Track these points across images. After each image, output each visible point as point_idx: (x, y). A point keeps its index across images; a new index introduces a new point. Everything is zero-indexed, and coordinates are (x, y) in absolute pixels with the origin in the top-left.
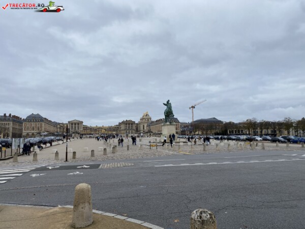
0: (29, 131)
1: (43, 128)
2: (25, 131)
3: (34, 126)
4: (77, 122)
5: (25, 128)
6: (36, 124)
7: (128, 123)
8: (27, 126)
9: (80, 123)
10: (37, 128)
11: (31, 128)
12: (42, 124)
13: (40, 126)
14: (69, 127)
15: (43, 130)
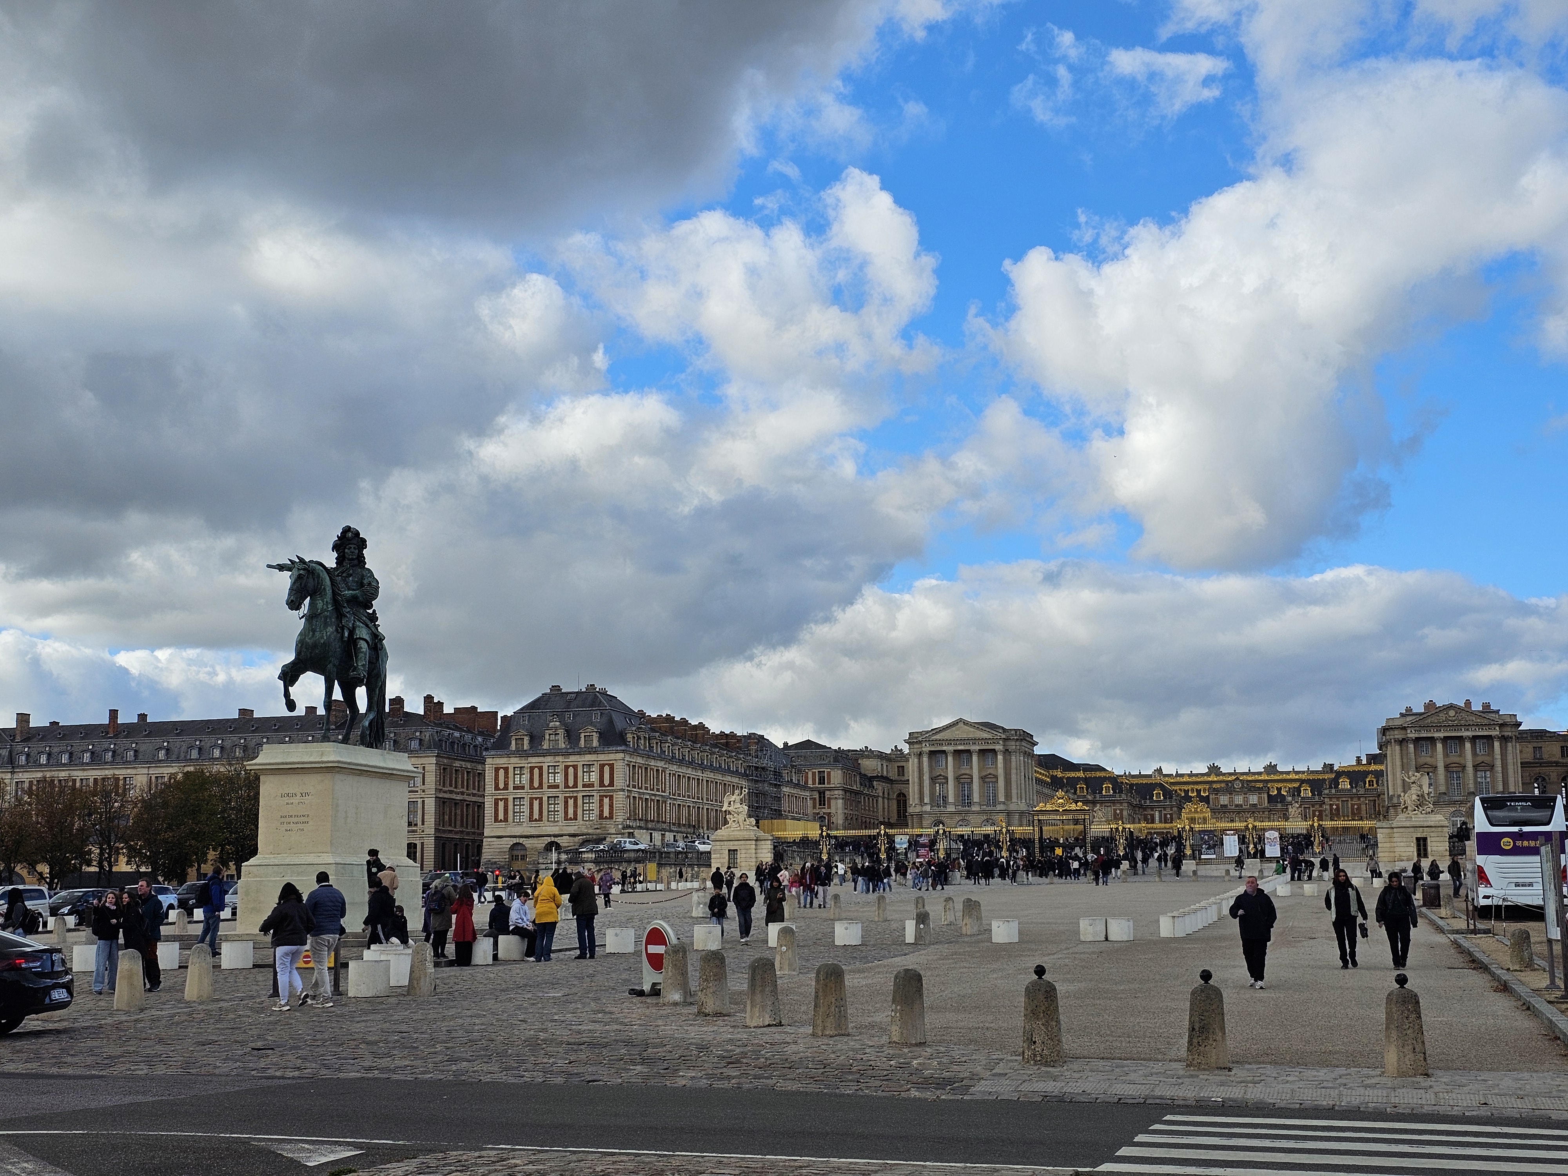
0: (525, 828)
1: (621, 802)
2: (499, 828)
3: (562, 786)
4: (975, 740)
5: (501, 804)
6: (575, 767)
7: (1441, 735)
8: (511, 786)
9: (999, 747)
10: (580, 802)
11: (541, 805)
12: (612, 767)
13: (597, 784)
14: (916, 780)
15: (620, 817)
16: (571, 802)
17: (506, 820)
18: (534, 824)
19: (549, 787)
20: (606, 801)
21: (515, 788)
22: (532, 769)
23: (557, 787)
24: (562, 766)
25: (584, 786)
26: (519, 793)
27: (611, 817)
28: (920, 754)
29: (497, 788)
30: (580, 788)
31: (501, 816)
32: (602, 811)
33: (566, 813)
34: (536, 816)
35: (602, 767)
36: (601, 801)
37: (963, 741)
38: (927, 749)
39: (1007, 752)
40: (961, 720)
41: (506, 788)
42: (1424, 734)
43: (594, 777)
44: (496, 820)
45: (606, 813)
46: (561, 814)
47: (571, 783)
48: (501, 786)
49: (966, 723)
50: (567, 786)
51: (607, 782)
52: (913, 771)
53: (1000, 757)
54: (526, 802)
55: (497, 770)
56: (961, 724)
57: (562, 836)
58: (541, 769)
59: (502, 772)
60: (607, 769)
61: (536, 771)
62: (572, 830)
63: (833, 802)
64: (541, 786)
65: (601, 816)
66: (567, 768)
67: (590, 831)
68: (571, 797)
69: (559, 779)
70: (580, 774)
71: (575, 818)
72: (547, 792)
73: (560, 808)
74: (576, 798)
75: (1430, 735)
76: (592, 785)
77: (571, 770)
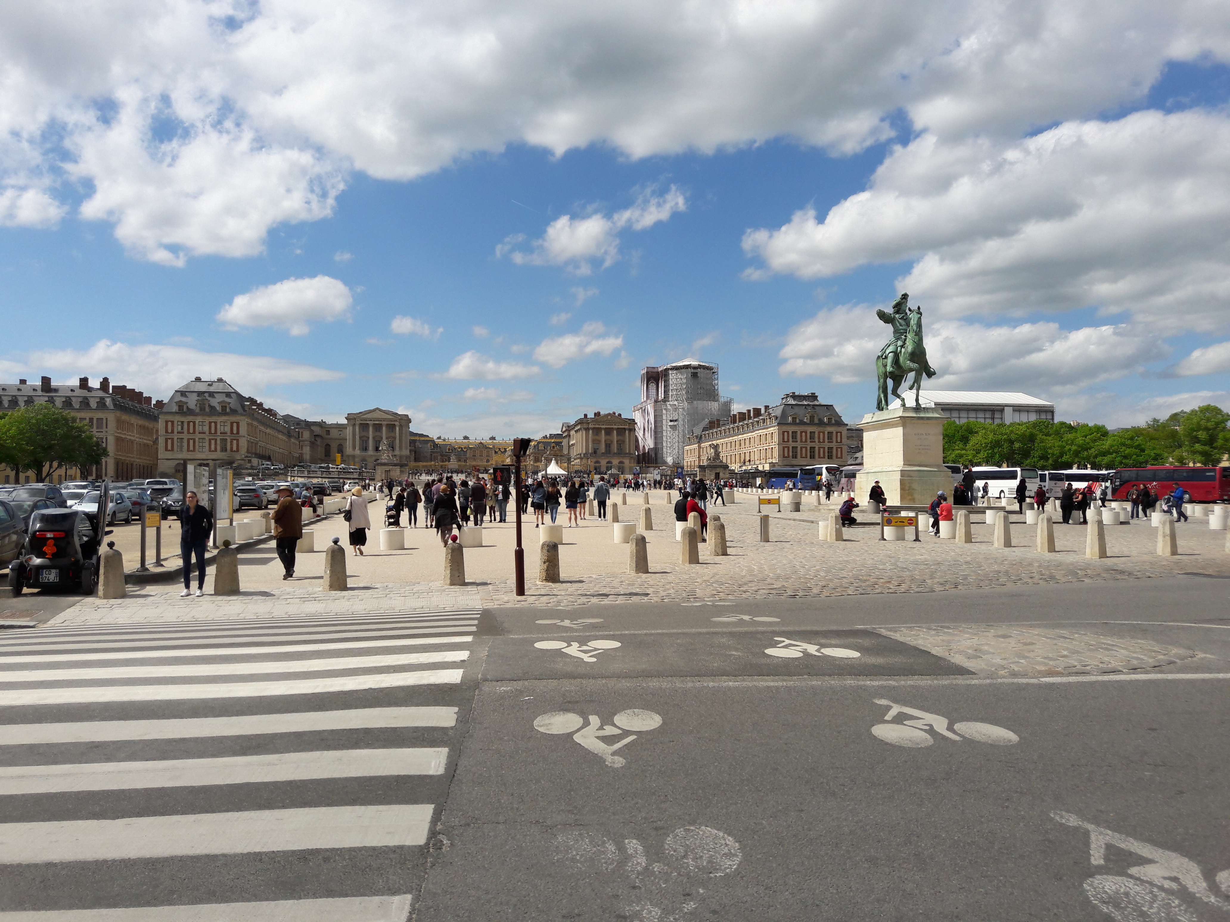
0: (184, 455)
1: (243, 443)
3: (207, 433)
4: (384, 420)
5: (169, 442)
6: (216, 423)
7: (604, 427)
8: (176, 431)
9: (397, 423)
10: (218, 442)
12: (238, 424)
13: (229, 432)
14: (351, 437)
15: (243, 451)
16: (213, 442)
17: (172, 450)
18: (190, 453)
19: (199, 433)
20: (235, 442)
21: (178, 433)
22: (188, 423)
23: (204, 433)
24: (207, 422)
25: (221, 433)
26: (181, 436)
27: (238, 450)
28: (354, 425)
29: (167, 432)
30: (219, 433)
31: (169, 448)
32: (232, 448)
34: (191, 448)
35: (232, 424)
36: (231, 442)
37: (378, 420)
38: (358, 422)
39: (401, 426)
40: (377, 409)
41: (172, 432)
42: (597, 426)
43: (228, 429)
44: (166, 450)
45: (235, 448)
46: (207, 448)
47: (213, 431)
48: (170, 431)
49: (380, 410)
50: (210, 433)
51: (235, 432)
52: (349, 433)
53: (397, 428)
54: (185, 441)
55: (167, 422)
56: (377, 411)
57: (208, 460)
58: (194, 423)
59: (170, 424)
60: (235, 425)
61: (191, 424)
62: (214, 457)
63: (304, 448)
64: (194, 432)
65: (232, 450)
66: (210, 423)
67: (225, 458)
68: (213, 439)
69: (206, 429)
70: (218, 427)
71: (216, 450)
72: (197, 436)
73: (207, 444)
74: (216, 440)
75: (599, 427)
76: (226, 433)
77: (213, 424)
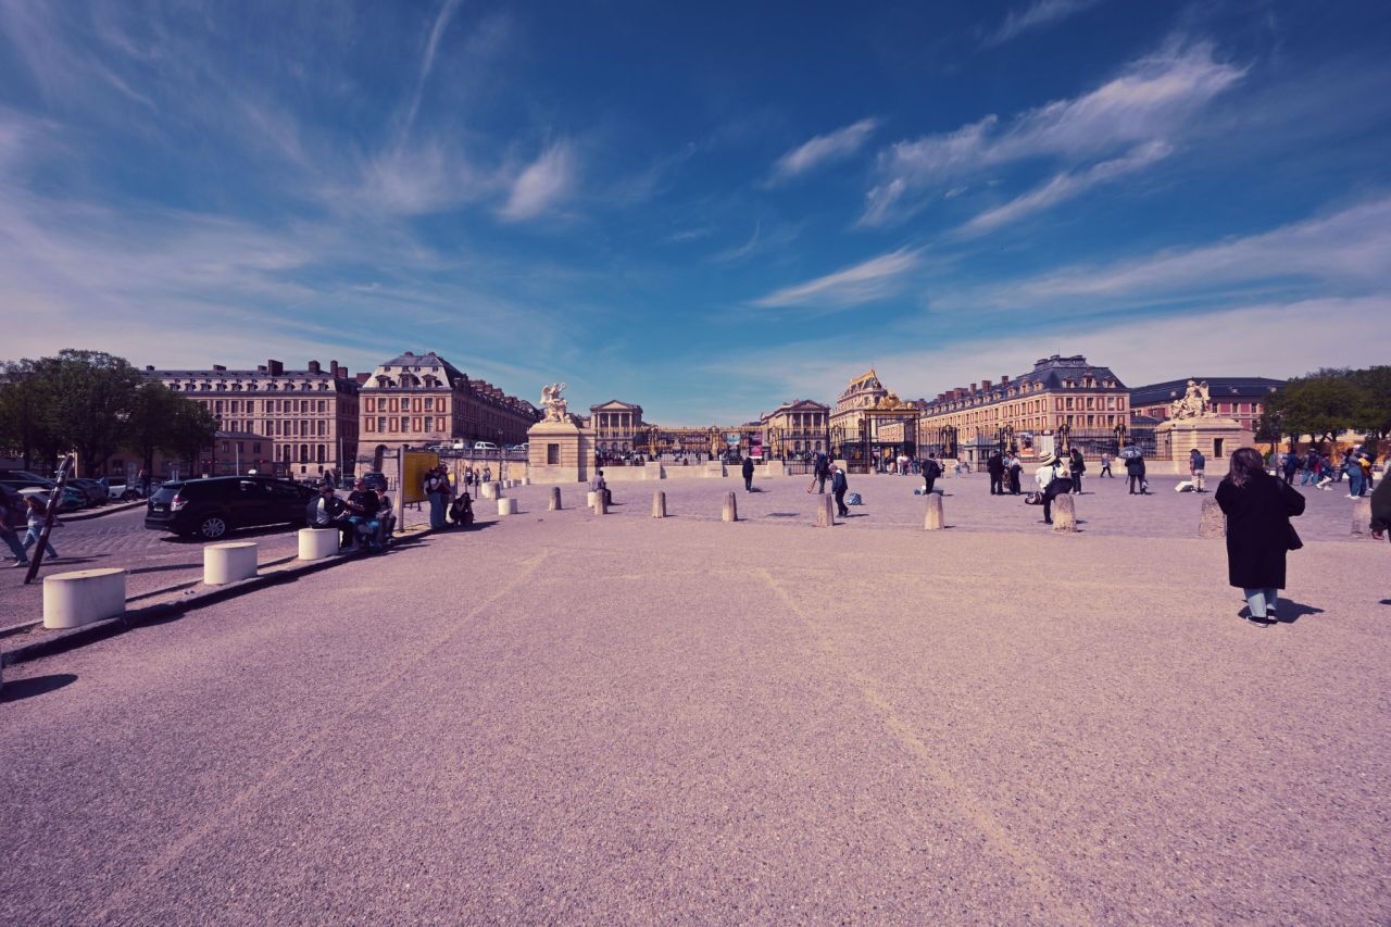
0: (386, 436)
1: (451, 422)
2: (369, 436)
3: (411, 410)
5: (370, 421)
6: (420, 400)
7: (803, 412)
9: (631, 412)
10: (423, 421)
11: (397, 422)
12: (444, 400)
13: (435, 410)
14: (594, 426)
16: (417, 421)
17: (373, 430)
18: (393, 434)
19: (403, 411)
21: (379, 411)
22: (391, 400)
23: (408, 411)
24: (411, 399)
26: (382, 414)
27: (444, 430)
29: (367, 410)
30: (423, 411)
31: (370, 428)
32: (437, 427)
33: (414, 427)
34: (394, 429)
35: (438, 400)
36: (437, 421)
37: (615, 410)
39: (634, 415)
41: (373, 411)
42: (796, 411)
43: (433, 407)
44: (367, 430)
45: (441, 427)
46: (411, 427)
47: (417, 409)
48: (370, 409)
49: (617, 402)
50: (414, 411)
51: (441, 409)
52: (593, 422)
53: (631, 417)
54: (387, 420)
55: (367, 400)
58: (397, 400)
59: (370, 401)
60: (441, 402)
62: (418, 438)
64: (397, 410)
66: (414, 400)
67: (431, 439)
68: (417, 418)
69: (410, 406)
70: (423, 404)
71: (420, 430)
72: (401, 414)
73: (411, 424)
74: (420, 419)
76: (431, 411)
77: (417, 401)
